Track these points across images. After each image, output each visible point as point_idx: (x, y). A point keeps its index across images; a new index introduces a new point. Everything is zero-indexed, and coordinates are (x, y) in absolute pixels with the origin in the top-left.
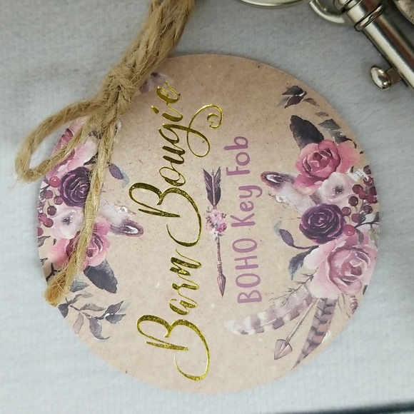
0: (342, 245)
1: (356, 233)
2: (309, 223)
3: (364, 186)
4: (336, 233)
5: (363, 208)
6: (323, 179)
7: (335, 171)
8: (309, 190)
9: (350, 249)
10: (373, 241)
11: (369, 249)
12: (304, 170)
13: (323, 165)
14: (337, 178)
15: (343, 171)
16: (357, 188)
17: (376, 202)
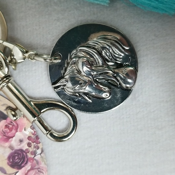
0: (29, 168)
1: (34, 160)
2: (11, 160)
3: (32, 136)
4: (25, 162)
5: (35, 147)
6: (12, 137)
7: (17, 132)
8: (7, 144)
9: (34, 169)
10: (44, 163)
11: (43, 167)
12: (2, 135)
13: (11, 130)
14: (19, 135)
15: (21, 131)
16: (29, 138)
17: (40, 143)
